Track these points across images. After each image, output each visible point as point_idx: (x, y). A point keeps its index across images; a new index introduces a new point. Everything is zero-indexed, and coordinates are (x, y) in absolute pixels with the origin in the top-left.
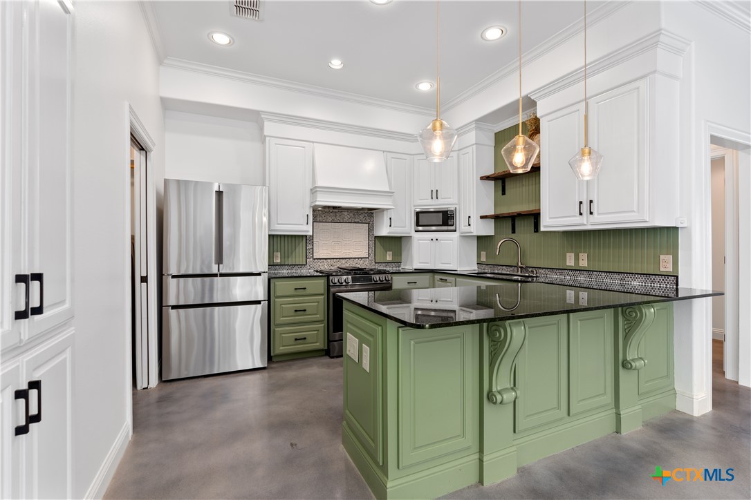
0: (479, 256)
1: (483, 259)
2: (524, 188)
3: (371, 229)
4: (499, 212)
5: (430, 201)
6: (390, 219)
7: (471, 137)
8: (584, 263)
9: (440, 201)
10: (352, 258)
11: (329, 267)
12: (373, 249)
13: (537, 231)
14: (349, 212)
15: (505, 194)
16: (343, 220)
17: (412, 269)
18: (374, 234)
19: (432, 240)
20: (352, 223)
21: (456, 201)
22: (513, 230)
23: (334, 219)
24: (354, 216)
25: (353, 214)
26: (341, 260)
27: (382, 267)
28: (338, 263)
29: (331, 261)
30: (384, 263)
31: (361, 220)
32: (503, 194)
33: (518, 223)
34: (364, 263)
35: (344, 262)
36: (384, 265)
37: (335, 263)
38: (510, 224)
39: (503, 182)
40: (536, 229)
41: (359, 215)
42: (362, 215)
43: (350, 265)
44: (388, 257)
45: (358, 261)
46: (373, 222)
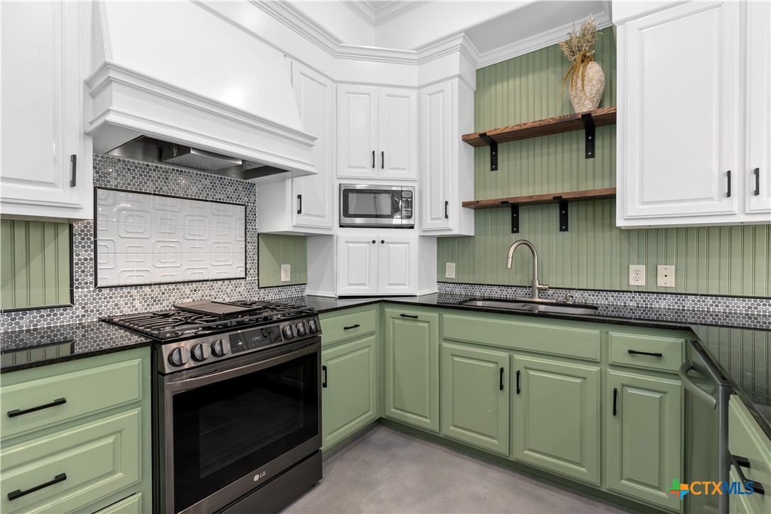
0: (441, 269)
1: (451, 274)
2: (538, 159)
3: (249, 220)
5: (369, 172)
6: (300, 197)
7: (452, 64)
8: (667, 281)
9: (387, 173)
10: (208, 280)
11: (148, 305)
12: (254, 260)
13: (566, 230)
14: (201, 175)
15: (496, 169)
16: (186, 192)
17: (334, 296)
18: (256, 229)
19: (374, 242)
20: (208, 201)
21: (414, 175)
22: (515, 227)
23: (161, 188)
24: (213, 186)
25: (211, 183)
26: (181, 286)
27: (271, 296)
28: (172, 293)
29: (152, 291)
30: (275, 287)
31: (228, 197)
32: (492, 169)
33: (524, 217)
34: (235, 290)
35: (188, 291)
36: (276, 290)
37: (163, 293)
38: (507, 217)
39: (494, 149)
40: (564, 226)
41: (225, 185)
42: (231, 186)
43: (203, 296)
44: (283, 274)
45: (222, 285)
46: (254, 203)
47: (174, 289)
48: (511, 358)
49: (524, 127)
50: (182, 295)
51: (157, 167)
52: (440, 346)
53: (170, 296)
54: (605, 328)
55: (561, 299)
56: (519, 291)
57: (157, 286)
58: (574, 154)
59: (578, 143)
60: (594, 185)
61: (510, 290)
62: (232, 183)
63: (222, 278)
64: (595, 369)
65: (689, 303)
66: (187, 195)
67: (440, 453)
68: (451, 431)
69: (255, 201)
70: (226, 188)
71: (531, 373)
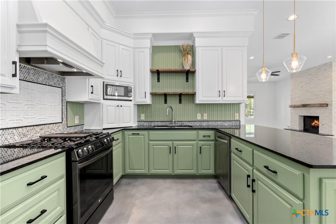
0: (139, 116)
1: (143, 118)
3: (63, 95)
4: (154, 92)
5: (116, 78)
6: (92, 86)
8: (205, 118)
9: (123, 79)
10: (47, 124)
11: (21, 138)
12: (65, 114)
13: (181, 103)
14: (43, 72)
15: (159, 82)
16: (37, 80)
17: (101, 129)
18: (66, 99)
19: (118, 106)
20: (47, 85)
21: (132, 81)
22: (166, 102)
23: (26, 77)
24: (49, 78)
25: (48, 76)
26: (35, 127)
27: (72, 130)
28: (32, 131)
29: (23, 130)
30: (73, 126)
31: (55, 84)
32: (158, 82)
33: (169, 99)
34: (58, 128)
35: (39, 130)
36: (73, 128)
37: (28, 131)
38: (163, 98)
39: (158, 75)
40: (180, 102)
41: (53, 78)
42: (56, 78)
43: (45, 132)
44: (76, 120)
45: (53, 126)
46: (65, 87)
47: (32, 129)
48: (173, 143)
49: (171, 70)
50: (36, 132)
51: (24, 66)
52: (149, 143)
53: (31, 133)
54: (197, 131)
55: (180, 125)
56: (167, 123)
57: (25, 128)
58: (183, 80)
59: (184, 77)
60: (188, 90)
61: (164, 123)
62: (56, 77)
63: (53, 123)
64: (195, 142)
65: (210, 123)
66: (38, 81)
67: (149, 180)
68: (153, 171)
69: (65, 86)
70: (54, 79)
71: (179, 146)
